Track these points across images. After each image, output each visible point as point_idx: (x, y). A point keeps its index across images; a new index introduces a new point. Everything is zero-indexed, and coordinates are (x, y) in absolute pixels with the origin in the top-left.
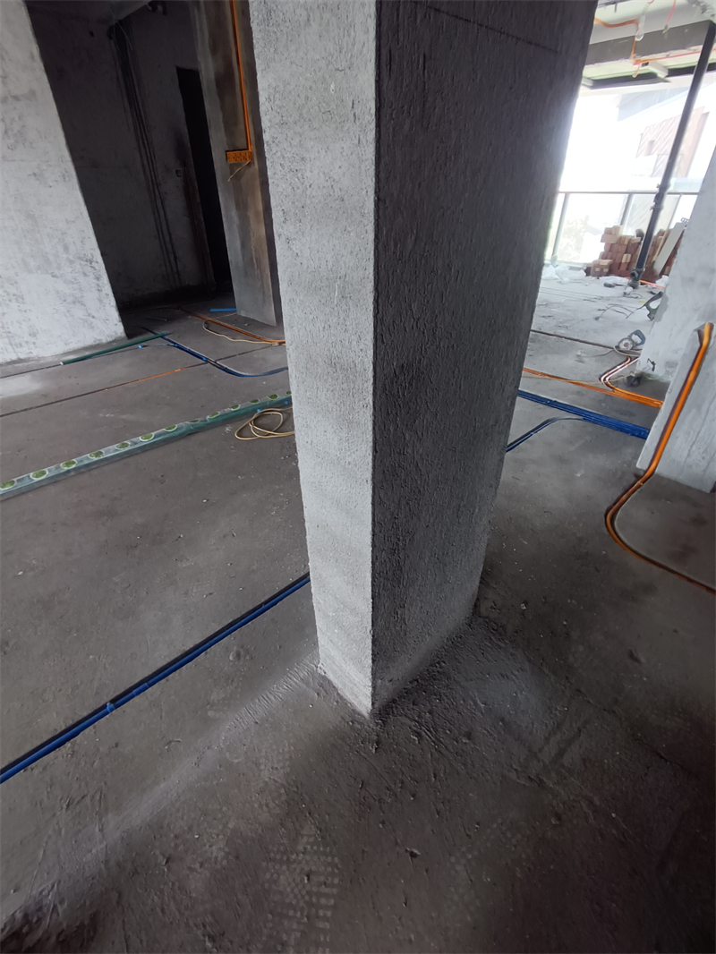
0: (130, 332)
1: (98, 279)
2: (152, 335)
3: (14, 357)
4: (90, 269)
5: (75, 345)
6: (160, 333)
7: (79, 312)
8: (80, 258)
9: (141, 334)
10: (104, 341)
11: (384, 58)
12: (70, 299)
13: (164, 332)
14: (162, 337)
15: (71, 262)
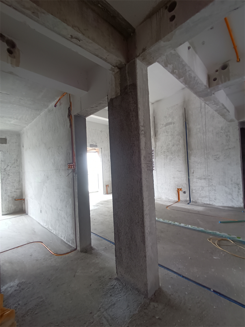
1: (239, 189)
3: (209, 203)
4: (237, 186)
7: (230, 197)
8: (235, 183)
12: (228, 193)
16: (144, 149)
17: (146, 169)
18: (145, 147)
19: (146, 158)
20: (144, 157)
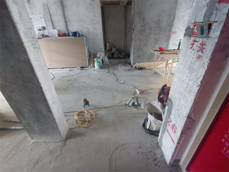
16: (19, 22)
17: (32, 48)
18: (21, 20)
19: (27, 34)
20: (24, 33)
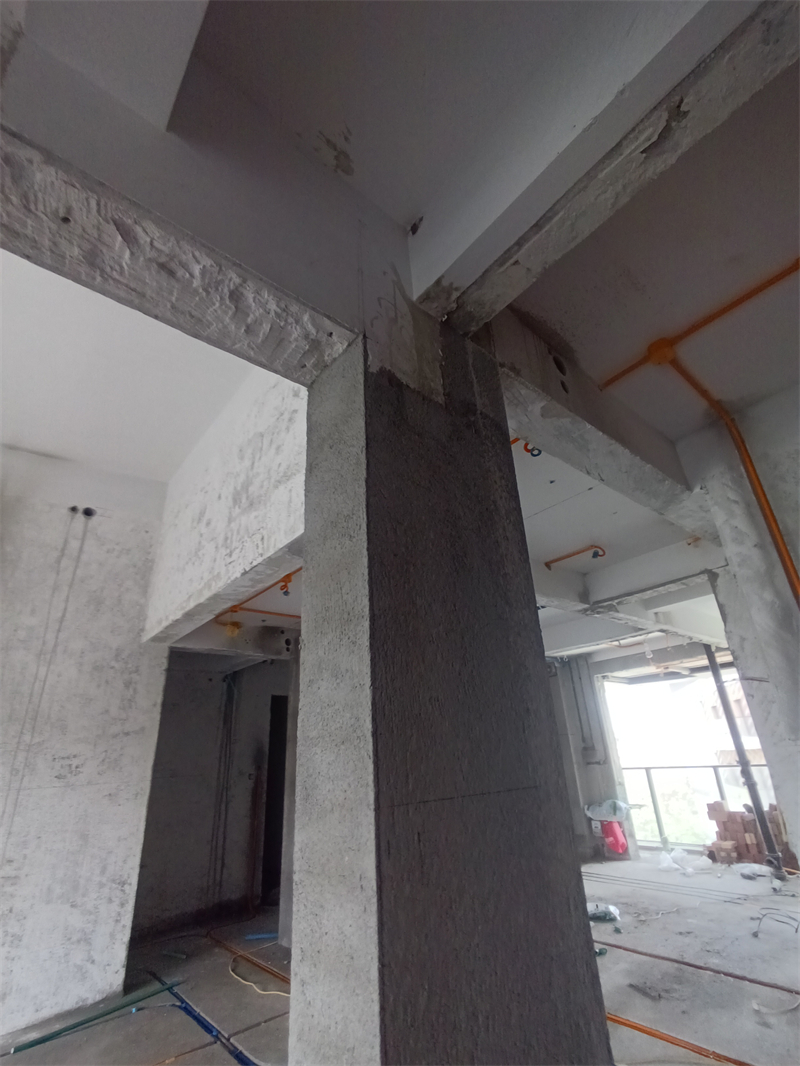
0: (129, 986)
1: (122, 905)
2: (157, 986)
4: (119, 893)
5: (47, 1012)
6: (169, 981)
7: (78, 956)
8: (114, 881)
9: (144, 983)
10: (90, 1001)
11: (383, 848)
12: (74, 939)
13: (175, 979)
14: (170, 989)
15: (101, 885)
